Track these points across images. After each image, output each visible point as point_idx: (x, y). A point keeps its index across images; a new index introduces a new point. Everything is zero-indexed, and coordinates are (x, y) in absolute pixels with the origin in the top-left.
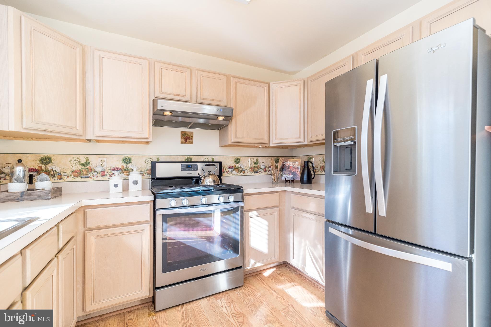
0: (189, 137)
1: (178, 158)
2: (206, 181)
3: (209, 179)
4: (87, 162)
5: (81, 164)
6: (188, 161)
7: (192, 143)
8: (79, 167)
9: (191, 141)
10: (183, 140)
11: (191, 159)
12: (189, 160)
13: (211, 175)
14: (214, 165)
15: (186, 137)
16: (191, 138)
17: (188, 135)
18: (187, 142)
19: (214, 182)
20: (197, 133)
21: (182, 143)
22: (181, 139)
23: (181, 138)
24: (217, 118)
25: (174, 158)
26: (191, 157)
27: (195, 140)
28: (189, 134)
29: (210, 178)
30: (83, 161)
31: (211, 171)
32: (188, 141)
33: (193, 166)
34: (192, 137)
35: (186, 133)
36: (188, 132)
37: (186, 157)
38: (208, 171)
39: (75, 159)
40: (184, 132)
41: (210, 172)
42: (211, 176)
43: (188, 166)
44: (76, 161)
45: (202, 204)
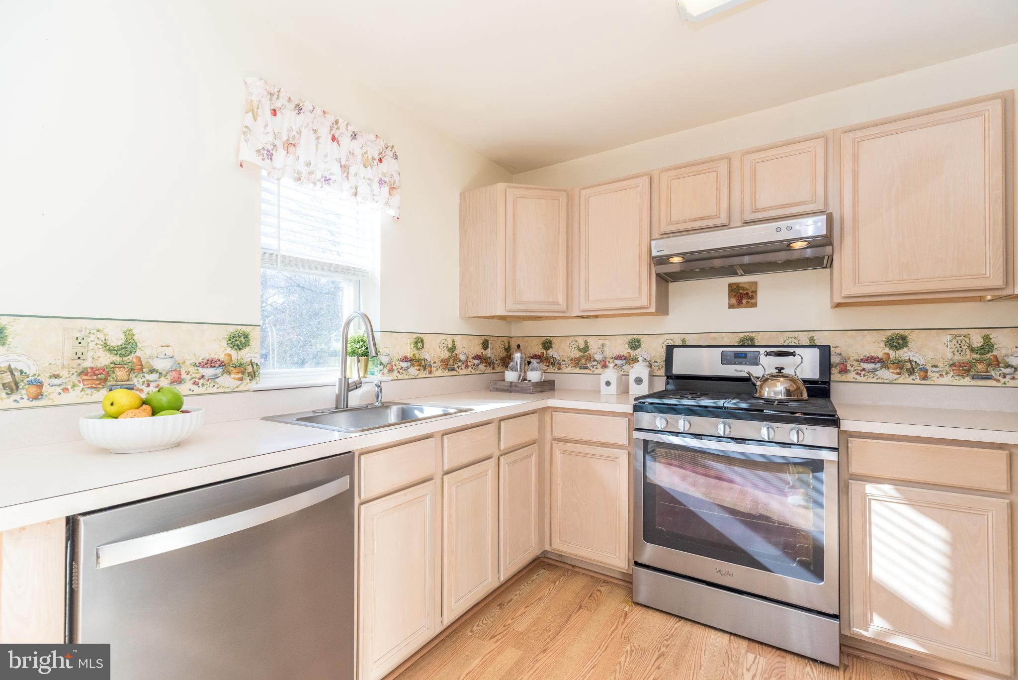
0: (747, 294)
1: (723, 338)
2: (767, 389)
3: (776, 386)
4: (585, 347)
5: (580, 350)
6: (746, 344)
7: (755, 305)
8: (578, 354)
9: (753, 301)
10: (734, 301)
11: (752, 339)
12: (748, 341)
13: (783, 377)
14: (793, 354)
15: (741, 294)
16: (752, 296)
17: (744, 289)
18: (742, 303)
19: (788, 392)
20: (765, 282)
21: (731, 306)
22: (729, 300)
23: (730, 297)
24: (789, 245)
25: (714, 339)
26: (754, 335)
27: (761, 297)
28: (747, 286)
29: (779, 384)
30: (582, 345)
31: (783, 368)
32: (744, 301)
33: (749, 355)
34: (755, 292)
35: (741, 285)
36: (745, 283)
37: (741, 335)
38: (776, 368)
39: (573, 342)
40: (735, 284)
41: (780, 369)
42: (782, 379)
43: (737, 355)
44: (575, 346)
45: (762, 439)
